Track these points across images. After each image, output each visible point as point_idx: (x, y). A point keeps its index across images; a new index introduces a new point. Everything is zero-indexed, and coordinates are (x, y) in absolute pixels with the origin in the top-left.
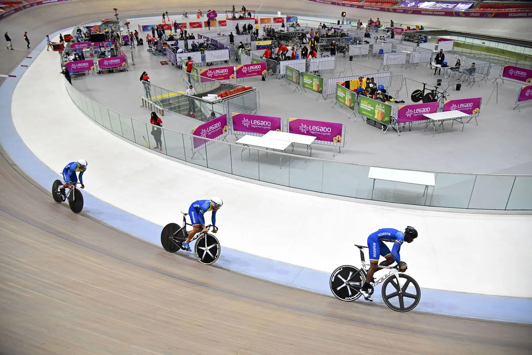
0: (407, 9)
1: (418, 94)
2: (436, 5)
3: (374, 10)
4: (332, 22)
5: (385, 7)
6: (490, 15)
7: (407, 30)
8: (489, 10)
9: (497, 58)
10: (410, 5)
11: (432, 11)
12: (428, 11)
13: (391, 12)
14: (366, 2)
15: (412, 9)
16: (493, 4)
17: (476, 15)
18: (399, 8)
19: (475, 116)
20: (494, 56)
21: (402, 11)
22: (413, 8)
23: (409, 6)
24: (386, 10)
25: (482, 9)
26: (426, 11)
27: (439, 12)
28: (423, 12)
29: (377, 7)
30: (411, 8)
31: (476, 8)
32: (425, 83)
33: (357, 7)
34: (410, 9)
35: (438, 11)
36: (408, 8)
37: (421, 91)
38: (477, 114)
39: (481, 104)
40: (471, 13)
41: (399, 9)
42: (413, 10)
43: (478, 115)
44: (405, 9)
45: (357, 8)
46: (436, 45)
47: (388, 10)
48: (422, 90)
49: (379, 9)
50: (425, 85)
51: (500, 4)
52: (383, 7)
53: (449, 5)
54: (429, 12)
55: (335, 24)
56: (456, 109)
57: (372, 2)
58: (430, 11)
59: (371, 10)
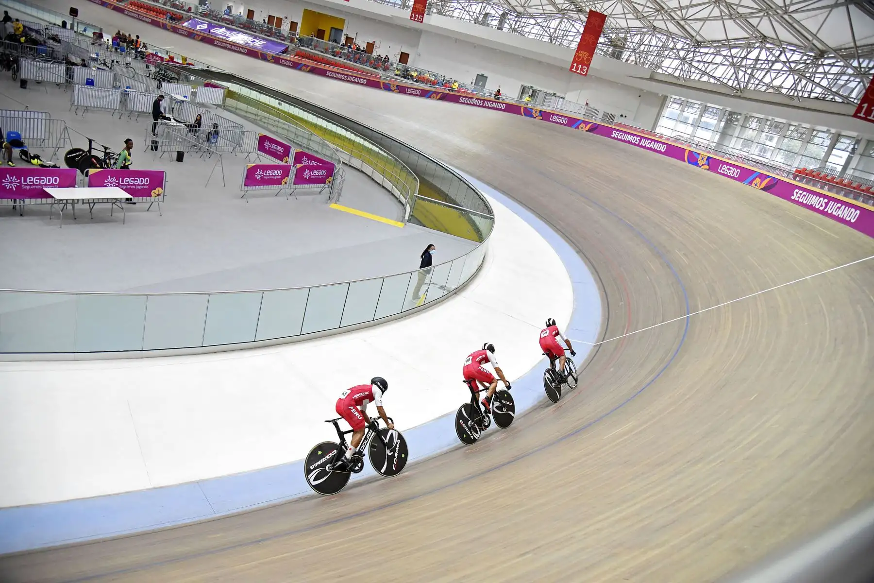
0: (195, 32)
1: (78, 156)
2: (225, 32)
3: (141, 20)
4: (53, 21)
5: (160, 20)
6: (304, 68)
7: (168, 61)
8: (305, 61)
9: (287, 127)
10: (200, 27)
11: (229, 44)
12: (225, 43)
13: (168, 30)
14: (132, 4)
15: (202, 34)
16: (311, 54)
17: (287, 63)
18: (183, 28)
19: (157, 200)
20: (284, 124)
21: (186, 33)
22: (204, 33)
23: (198, 28)
24: (161, 25)
25: (298, 57)
26: (222, 42)
27: (240, 47)
28: (216, 43)
29: (147, 17)
30: (201, 32)
31: (290, 54)
32: (90, 138)
33: (113, 9)
34: (198, 33)
35: (238, 47)
36: (197, 31)
37: (84, 152)
38: (161, 197)
39: (166, 183)
40: (282, 59)
41: (181, 29)
42: (204, 36)
43: (163, 200)
44: (191, 31)
45: (112, 11)
46: (192, 90)
47: (164, 27)
48: (86, 149)
49: (150, 21)
50: (90, 141)
51: (320, 57)
52: (158, 20)
53: (255, 41)
54: (225, 45)
55: (57, 26)
56: (116, 186)
57: (141, 8)
58: (228, 44)
59: (136, 20)
